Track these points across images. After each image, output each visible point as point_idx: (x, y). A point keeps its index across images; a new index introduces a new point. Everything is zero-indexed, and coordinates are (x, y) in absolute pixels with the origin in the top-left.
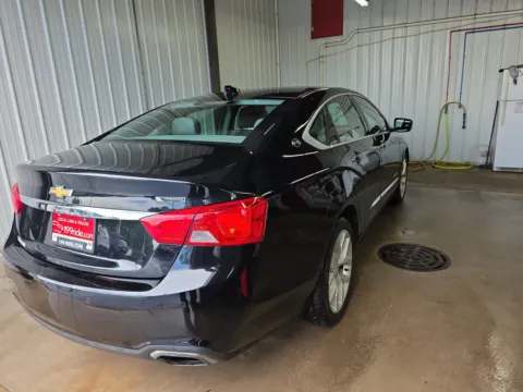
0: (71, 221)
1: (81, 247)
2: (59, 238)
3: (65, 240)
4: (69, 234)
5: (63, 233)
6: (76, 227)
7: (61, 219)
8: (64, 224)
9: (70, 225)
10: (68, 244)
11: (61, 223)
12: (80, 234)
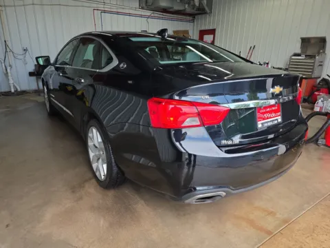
0: (268, 110)
1: (276, 122)
2: (262, 124)
3: (267, 122)
4: (268, 118)
5: (264, 119)
6: (270, 112)
7: (262, 111)
8: (263, 113)
9: (267, 112)
10: (270, 124)
11: (261, 113)
12: (274, 115)
